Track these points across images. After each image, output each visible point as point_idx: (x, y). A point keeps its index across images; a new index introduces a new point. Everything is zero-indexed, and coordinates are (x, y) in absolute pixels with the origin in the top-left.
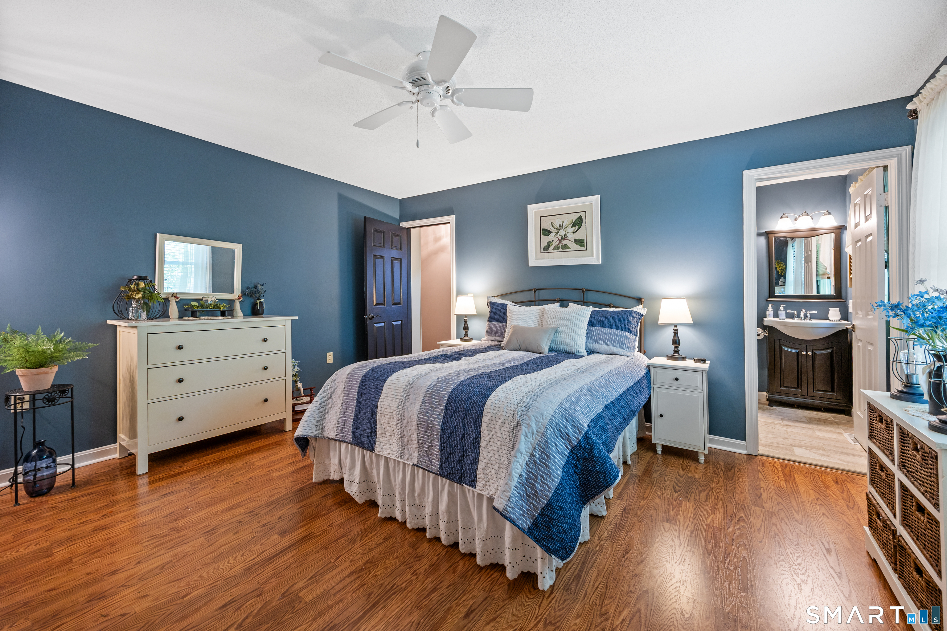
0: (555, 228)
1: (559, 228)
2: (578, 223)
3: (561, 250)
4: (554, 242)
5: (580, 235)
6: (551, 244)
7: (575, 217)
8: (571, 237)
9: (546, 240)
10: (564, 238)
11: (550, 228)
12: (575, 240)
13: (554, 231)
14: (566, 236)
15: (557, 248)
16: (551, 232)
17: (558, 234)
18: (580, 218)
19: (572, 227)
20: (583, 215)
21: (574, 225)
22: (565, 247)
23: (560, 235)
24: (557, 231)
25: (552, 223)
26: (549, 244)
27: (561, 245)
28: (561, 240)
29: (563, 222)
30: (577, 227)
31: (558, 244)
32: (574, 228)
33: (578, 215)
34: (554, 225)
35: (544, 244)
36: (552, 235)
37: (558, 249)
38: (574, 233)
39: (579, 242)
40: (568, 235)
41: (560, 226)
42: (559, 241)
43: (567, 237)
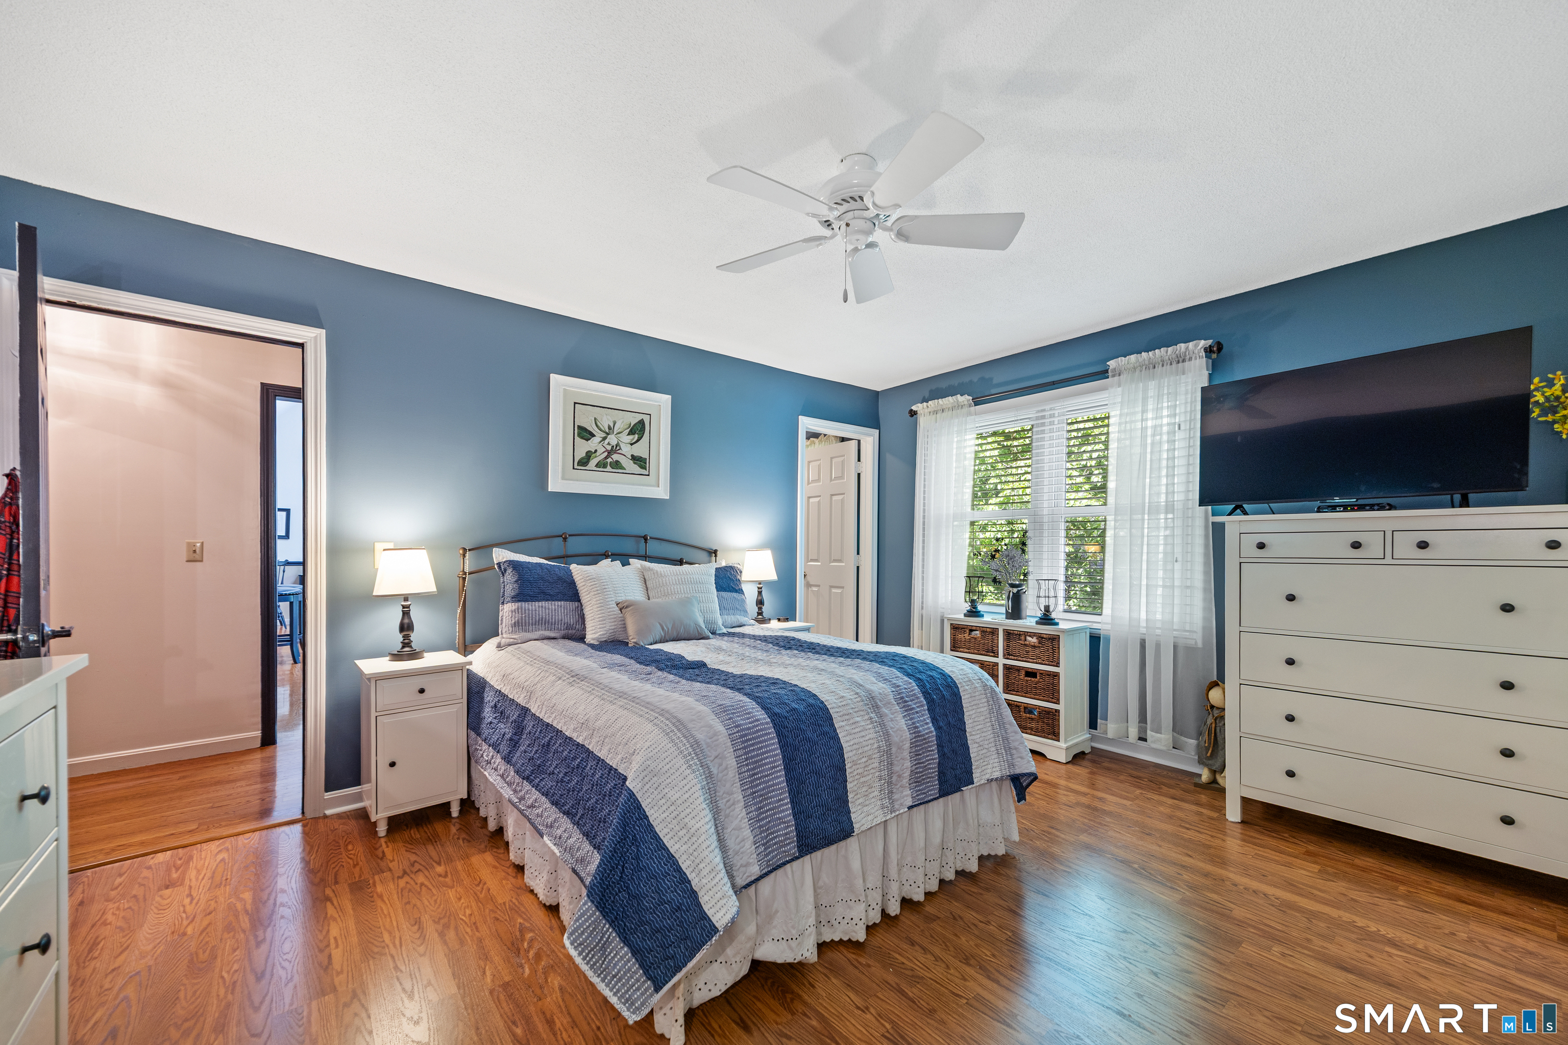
0: (601, 430)
1: (607, 430)
2: (638, 429)
3: (609, 468)
4: (598, 454)
5: (640, 450)
6: (593, 455)
7: (634, 419)
8: (626, 449)
9: (583, 447)
10: (614, 450)
11: (592, 428)
12: (632, 456)
13: (599, 435)
14: (618, 448)
15: (602, 465)
16: (593, 435)
17: (606, 442)
18: (642, 422)
19: (628, 434)
20: (646, 419)
21: (631, 433)
22: (617, 465)
23: (609, 444)
24: (604, 435)
25: (595, 419)
26: (589, 455)
27: (609, 460)
28: (610, 453)
29: (615, 423)
30: (636, 436)
31: (606, 458)
32: (631, 437)
33: (639, 417)
34: (599, 424)
35: (581, 454)
36: (596, 440)
37: (605, 466)
38: (632, 444)
39: (640, 461)
40: (622, 445)
41: (609, 428)
42: (606, 454)
43: (620, 449)
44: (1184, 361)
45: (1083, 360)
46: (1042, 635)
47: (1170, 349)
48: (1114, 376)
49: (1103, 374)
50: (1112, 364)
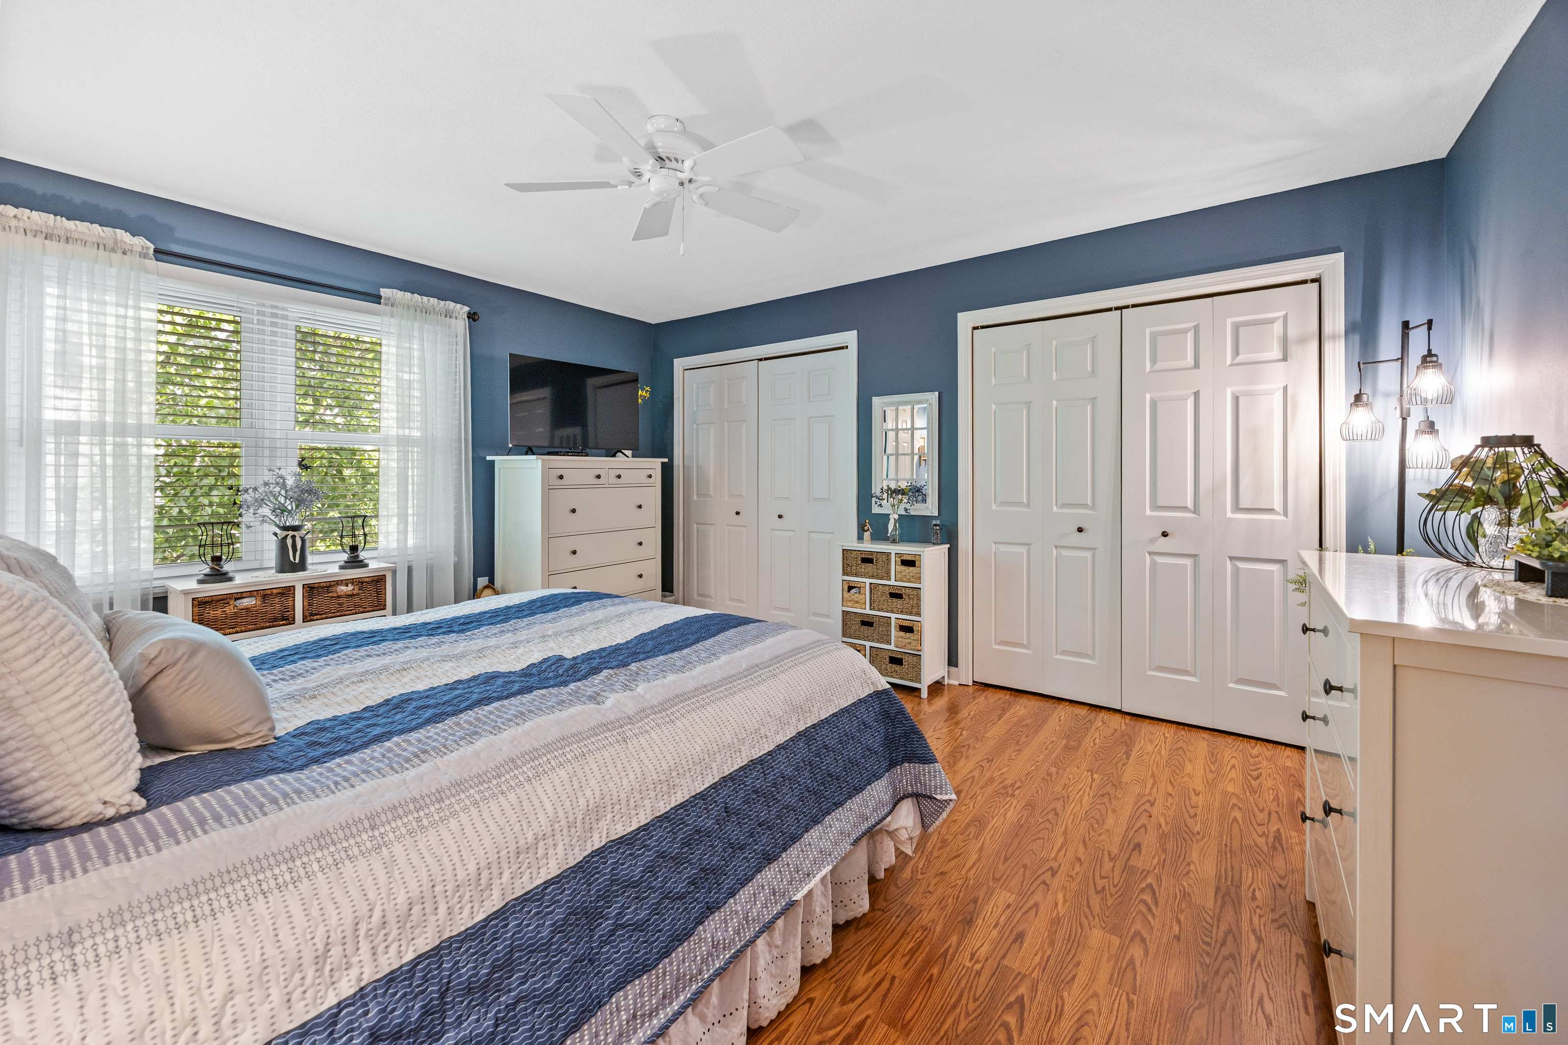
44: (451, 317)
45: (360, 276)
46: (364, 580)
47: (442, 303)
48: (386, 304)
49: (376, 298)
50: (384, 292)
